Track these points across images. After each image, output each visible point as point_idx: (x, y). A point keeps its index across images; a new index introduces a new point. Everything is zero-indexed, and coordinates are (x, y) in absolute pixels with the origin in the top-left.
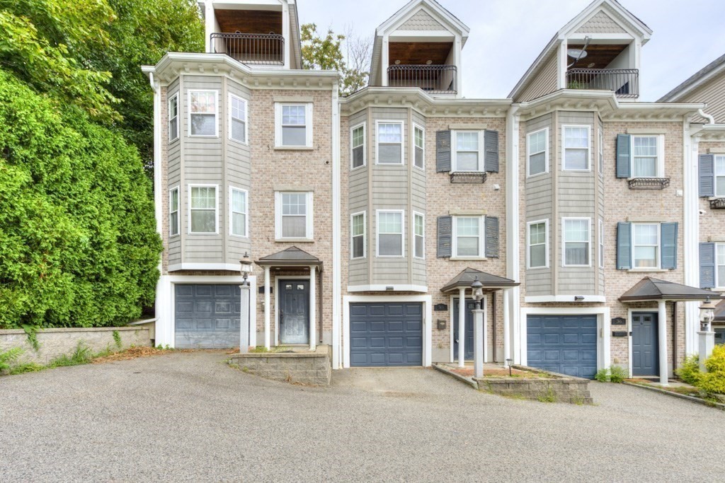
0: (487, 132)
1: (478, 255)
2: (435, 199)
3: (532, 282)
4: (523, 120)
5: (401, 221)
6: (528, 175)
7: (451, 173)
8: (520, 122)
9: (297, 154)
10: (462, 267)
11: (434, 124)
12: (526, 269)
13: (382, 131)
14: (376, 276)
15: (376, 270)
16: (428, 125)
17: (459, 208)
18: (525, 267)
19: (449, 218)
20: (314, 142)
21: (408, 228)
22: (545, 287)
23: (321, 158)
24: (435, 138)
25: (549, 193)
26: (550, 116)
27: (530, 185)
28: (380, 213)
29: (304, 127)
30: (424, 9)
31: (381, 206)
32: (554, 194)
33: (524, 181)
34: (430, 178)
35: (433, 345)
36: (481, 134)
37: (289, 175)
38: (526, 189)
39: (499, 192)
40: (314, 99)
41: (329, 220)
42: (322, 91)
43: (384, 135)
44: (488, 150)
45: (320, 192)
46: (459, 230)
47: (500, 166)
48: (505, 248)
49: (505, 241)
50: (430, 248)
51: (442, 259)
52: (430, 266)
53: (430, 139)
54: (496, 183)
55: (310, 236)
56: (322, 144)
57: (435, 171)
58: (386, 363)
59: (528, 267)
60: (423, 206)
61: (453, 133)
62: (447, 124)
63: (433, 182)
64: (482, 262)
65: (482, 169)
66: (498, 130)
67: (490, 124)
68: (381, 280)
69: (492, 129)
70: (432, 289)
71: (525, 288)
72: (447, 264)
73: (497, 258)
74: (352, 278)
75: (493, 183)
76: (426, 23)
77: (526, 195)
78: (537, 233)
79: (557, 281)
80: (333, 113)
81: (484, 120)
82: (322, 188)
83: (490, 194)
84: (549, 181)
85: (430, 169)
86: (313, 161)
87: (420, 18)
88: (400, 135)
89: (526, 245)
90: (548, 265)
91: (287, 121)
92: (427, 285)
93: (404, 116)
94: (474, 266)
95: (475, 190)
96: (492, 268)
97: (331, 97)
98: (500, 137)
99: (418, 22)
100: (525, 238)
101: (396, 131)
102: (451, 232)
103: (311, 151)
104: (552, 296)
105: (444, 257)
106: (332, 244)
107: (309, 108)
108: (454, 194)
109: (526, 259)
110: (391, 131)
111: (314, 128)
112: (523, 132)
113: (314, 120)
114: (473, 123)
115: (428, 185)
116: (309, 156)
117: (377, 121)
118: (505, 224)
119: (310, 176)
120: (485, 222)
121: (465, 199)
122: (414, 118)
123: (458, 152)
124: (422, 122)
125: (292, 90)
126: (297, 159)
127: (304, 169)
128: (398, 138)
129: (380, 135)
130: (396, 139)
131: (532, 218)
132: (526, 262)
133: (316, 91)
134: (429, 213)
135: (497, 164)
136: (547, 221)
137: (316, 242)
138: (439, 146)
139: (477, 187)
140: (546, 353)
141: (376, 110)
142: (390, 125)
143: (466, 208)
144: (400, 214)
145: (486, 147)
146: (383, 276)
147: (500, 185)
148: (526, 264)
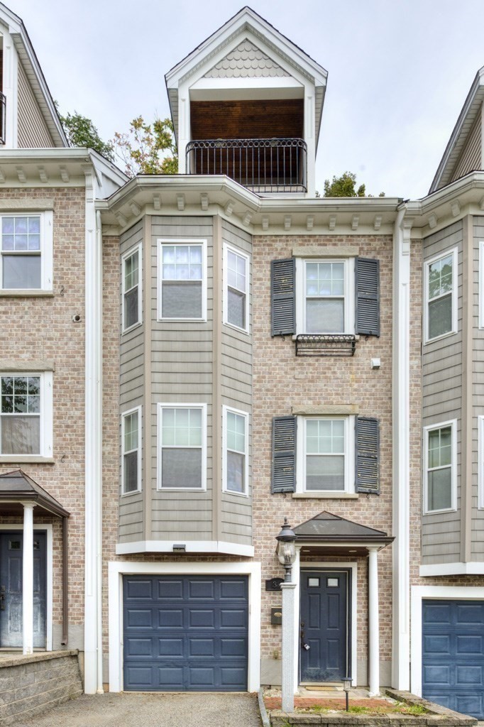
0: (360, 262)
1: (344, 489)
2: (269, 386)
3: (430, 539)
4: (418, 235)
5: (200, 425)
6: (426, 339)
7: (294, 337)
8: (413, 241)
9: (26, 304)
10: (314, 510)
11: (267, 249)
12: (421, 514)
13: (169, 259)
14: (156, 525)
15: (157, 515)
16: (256, 249)
17: (310, 402)
18: (421, 510)
19: (292, 419)
20: (55, 282)
21: (214, 436)
22: (451, 548)
23: (67, 309)
24: (268, 273)
25: (458, 370)
26: (458, 226)
27: (430, 358)
28: (165, 410)
29: (38, 255)
30: (251, 38)
31: (167, 395)
32: (465, 372)
33: (419, 350)
34: (258, 348)
35: (263, 653)
36: (350, 265)
37: (12, 343)
38: (424, 365)
39: (380, 372)
40: (55, 204)
41: (80, 422)
42: (69, 188)
43: (171, 266)
44: (361, 294)
45: (63, 372)
46: (311, 442)
47: (382, 324)
48: (391, 475)
49: (391, 462)
50: (259, 475)
51: (280, 497)
52: (258, 509)
53: (260, 275)
54: (375, 357)
55: (46, 452)
56: (69, 285)
57: (269, 335)
58: (186, 685)
59: (426, 510)
60: (247, 399)
61: (300, 265)
62: (290, 248)
63: (265, 354)
64: (350, 502)
65: (350, 329)
66: (379, 258)
67: (365, 248)
68: (165, 533)
69: (369, 257)
70: (262, 551)
71: (421, 549)
72: (288, 505)
73: (376, 494)
74: (123, 530)
75: (368, 354)
76: (255, 63)
77: (422, 377)
78: (439, 445)
79: (469, 536)
80: (87, 228)
81: (356, 240)
82: (67, 365)
83: (364, 376)
84: (458, 348)
85: (260, 330)
86: (53, 317)
87: (245, 55)
88: (200, 266)
89: (422, 471)
90: (455, 505)
91: (10, 245)
92: (254, 544)
93: (207, 230)
94: (335, 508)
95: (338, 368)
96: (367, 514)
97: (84, 198)
98: (384, 271)
99: (240, 63)
100: (420, 456)
101: (194, 259)
102: (294, 447)
103: (50, 297)
104: (461, 564)
105: (282, 492)
106: (83, 466)
107: (47, 219)
108: (302, 376)
109: (422, 496)
110: (184, 259)
111: (55, 256)
112: (417, 258)
113: (56, 242)
114: (335, 245)
115: (256, 360)
116: (47, 308)
117: (160, 240)
118: (391, 433)
119: (49, 343)
120: (356, 428)
121: (321, 384)
122: (227, 235)
123: (308, 299)
124: (245, 245)
125: (18, 188)
126: (26, 313)
127: (39, 330)
128: (197, 273)
129: (164, 266)
130: (192, 273)
131: (431, 419)
132: (421, 501)
133: (58, 189)
134: (257, 411)
135: (377, 320)
136: (454, 423)
137: (57, 464)
138: (275, 288)
139: (342, 363)
140: (459, 672)
141: (159, 221)
142: (183, 248)
143: (323, 401)
144: (199, 411)
145: (358, 289)
146: (170, 526)
147: (382, 360)
148: (421, 505)
